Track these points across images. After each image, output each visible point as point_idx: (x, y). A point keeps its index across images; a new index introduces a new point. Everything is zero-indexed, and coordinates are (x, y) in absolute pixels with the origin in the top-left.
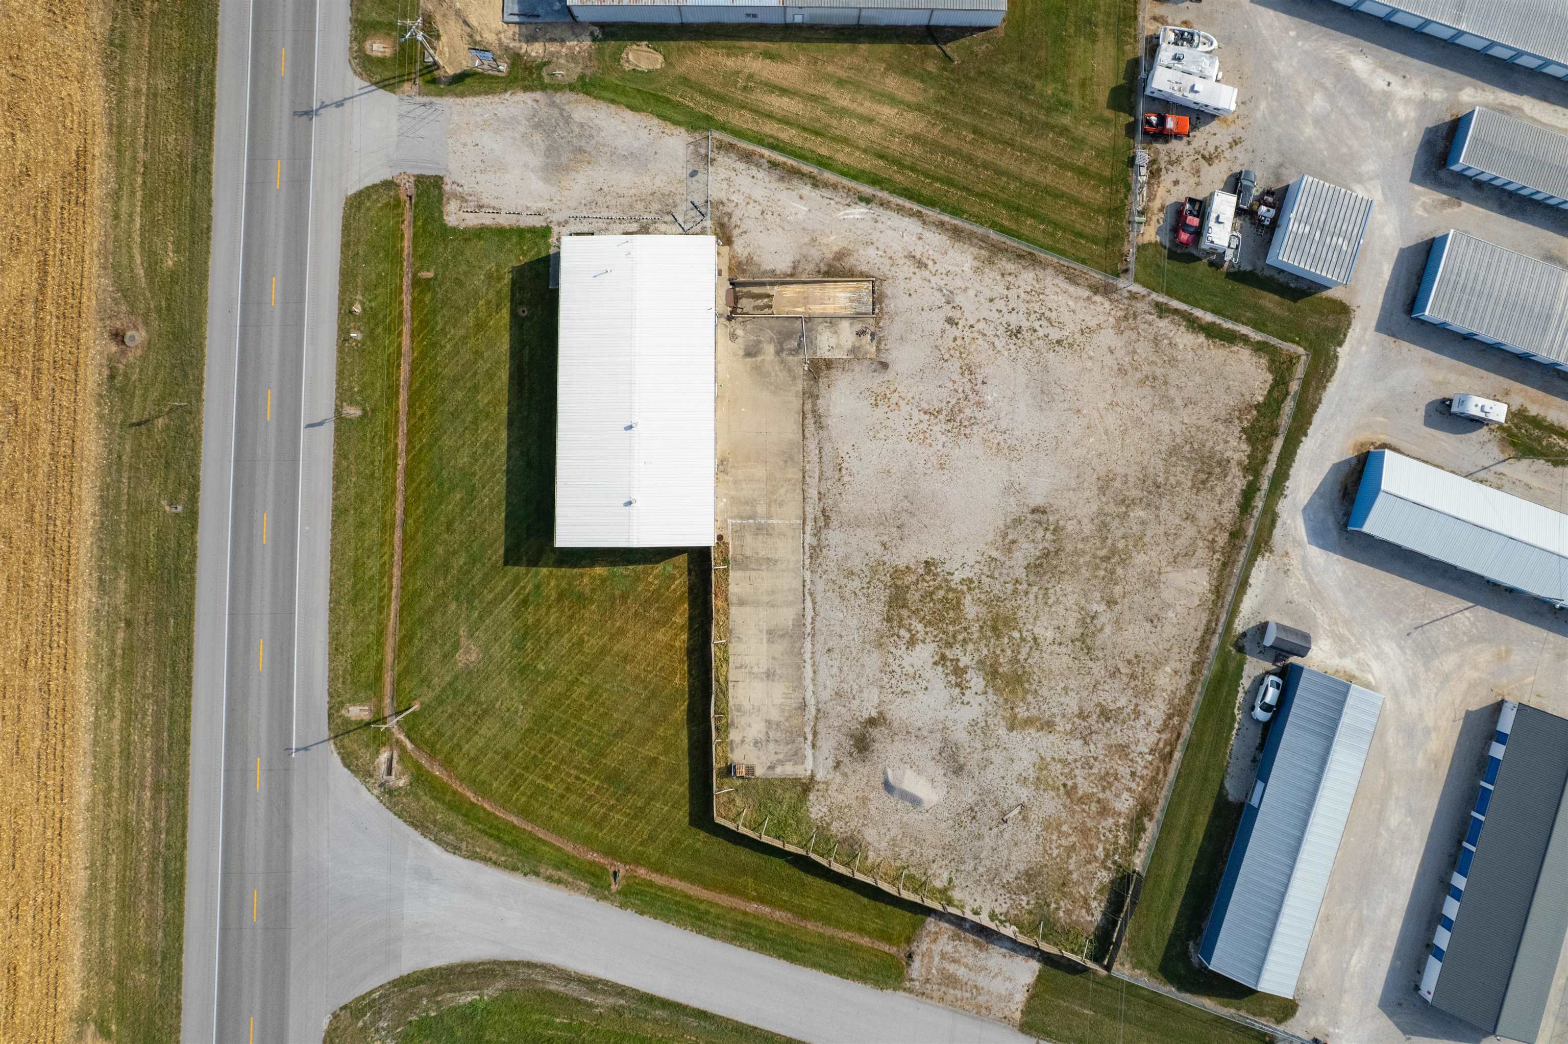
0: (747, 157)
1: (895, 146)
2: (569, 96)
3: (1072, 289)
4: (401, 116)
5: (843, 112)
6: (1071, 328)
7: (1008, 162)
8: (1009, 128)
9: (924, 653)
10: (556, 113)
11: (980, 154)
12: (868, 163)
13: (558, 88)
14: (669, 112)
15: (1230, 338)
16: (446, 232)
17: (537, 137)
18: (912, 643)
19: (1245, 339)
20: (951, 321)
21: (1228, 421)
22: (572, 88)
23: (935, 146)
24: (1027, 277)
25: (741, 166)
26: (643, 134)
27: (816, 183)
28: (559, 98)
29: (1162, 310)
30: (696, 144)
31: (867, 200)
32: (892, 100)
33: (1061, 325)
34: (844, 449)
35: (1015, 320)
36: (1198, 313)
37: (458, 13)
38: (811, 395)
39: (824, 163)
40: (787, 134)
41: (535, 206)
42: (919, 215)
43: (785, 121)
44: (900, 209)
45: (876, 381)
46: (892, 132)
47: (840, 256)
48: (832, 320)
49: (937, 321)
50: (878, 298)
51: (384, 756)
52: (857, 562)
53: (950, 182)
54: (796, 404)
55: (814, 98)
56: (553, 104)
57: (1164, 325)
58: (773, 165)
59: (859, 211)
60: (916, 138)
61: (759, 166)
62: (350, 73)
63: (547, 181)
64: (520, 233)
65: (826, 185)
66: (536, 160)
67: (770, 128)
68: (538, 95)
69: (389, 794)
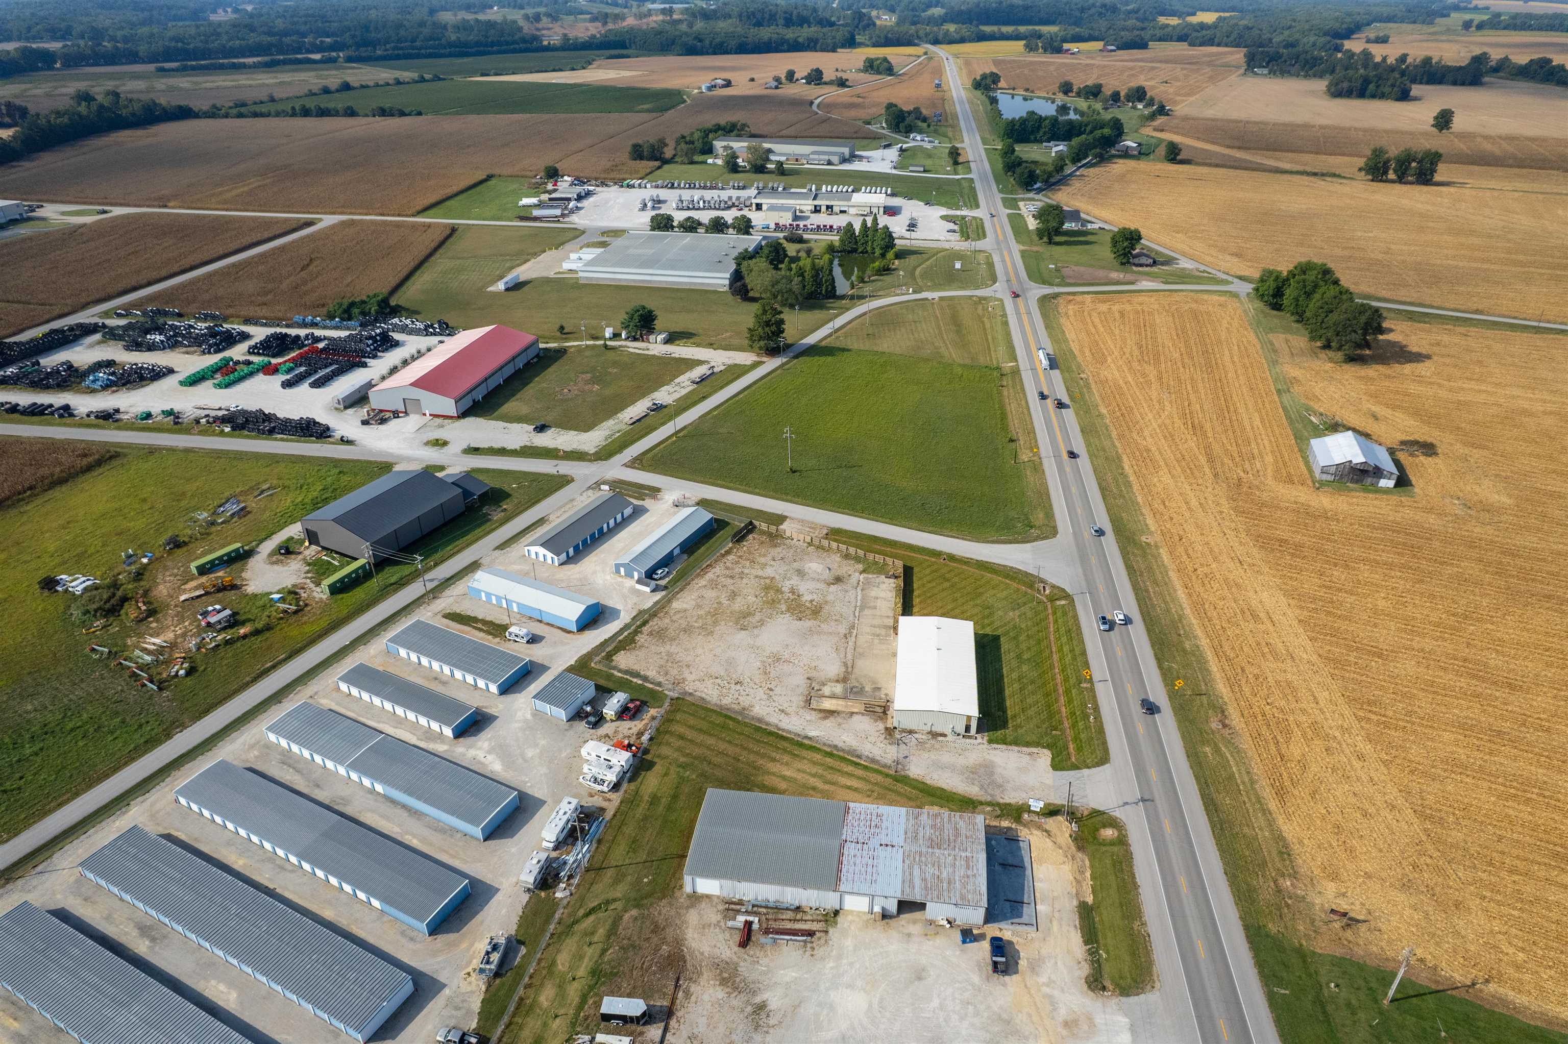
0: (873, 761)
1: (786, 758)
2: (983, 799)
3: (704, 696)
4: (1086, 796)
5: (814, 776)
6: (709, 683)
7: (722, 746)
8: (718, 760)
9: (807, 597)
10: (989, 791)
11: (738, 750)
12: (805, 753)
13: (989, 804)
14: (921, 786)
15: (626, 672)
16: (1048, 747)
17: (1000, 781)
18: (811, 601)
19: (620, 671)
20: (771, 690)
21: (642, 646)
22: (981, 803)
23: (763, 756)
24: (726, 701)
25: (878, 758)
26: (935, 776)
27: (836, 747)
28: (989, 799)
29: (659, 684)
30: (904, 770)
31: (806, 737)
32: (784, 778)
33: (714, 683)
34: (834, 655)
35: (738, 687)
36: (640, 682)
37: (1060, 848)
38: (846, 672)
39: (830, 755)
40: (850, 769)
41: (998, 752)
42: (779, 729)
43: (850, 775)
44: (790, 732)
45: (813, 674)
46: (787, 764)
47: (825, 718)
48: (833, 696)
49: (778, 690)
50: (808, 701)
51: (1047, 592)
52: (833, 623)
53: (758, 741)
54: (855, 670)
55: (833, 784)
56: (991, 795)
57: (661, 679)
58: (859, 757)
59: (812, 734)
60: (774, 760)
61: (868, 757)
62: (1124, 819)
63: (992, 762)
64: (1004, 742)
65: (830, 746)
66: (999, 770)
67: (860, 772)
68: (1001, 801)
69: (1042, 581)
